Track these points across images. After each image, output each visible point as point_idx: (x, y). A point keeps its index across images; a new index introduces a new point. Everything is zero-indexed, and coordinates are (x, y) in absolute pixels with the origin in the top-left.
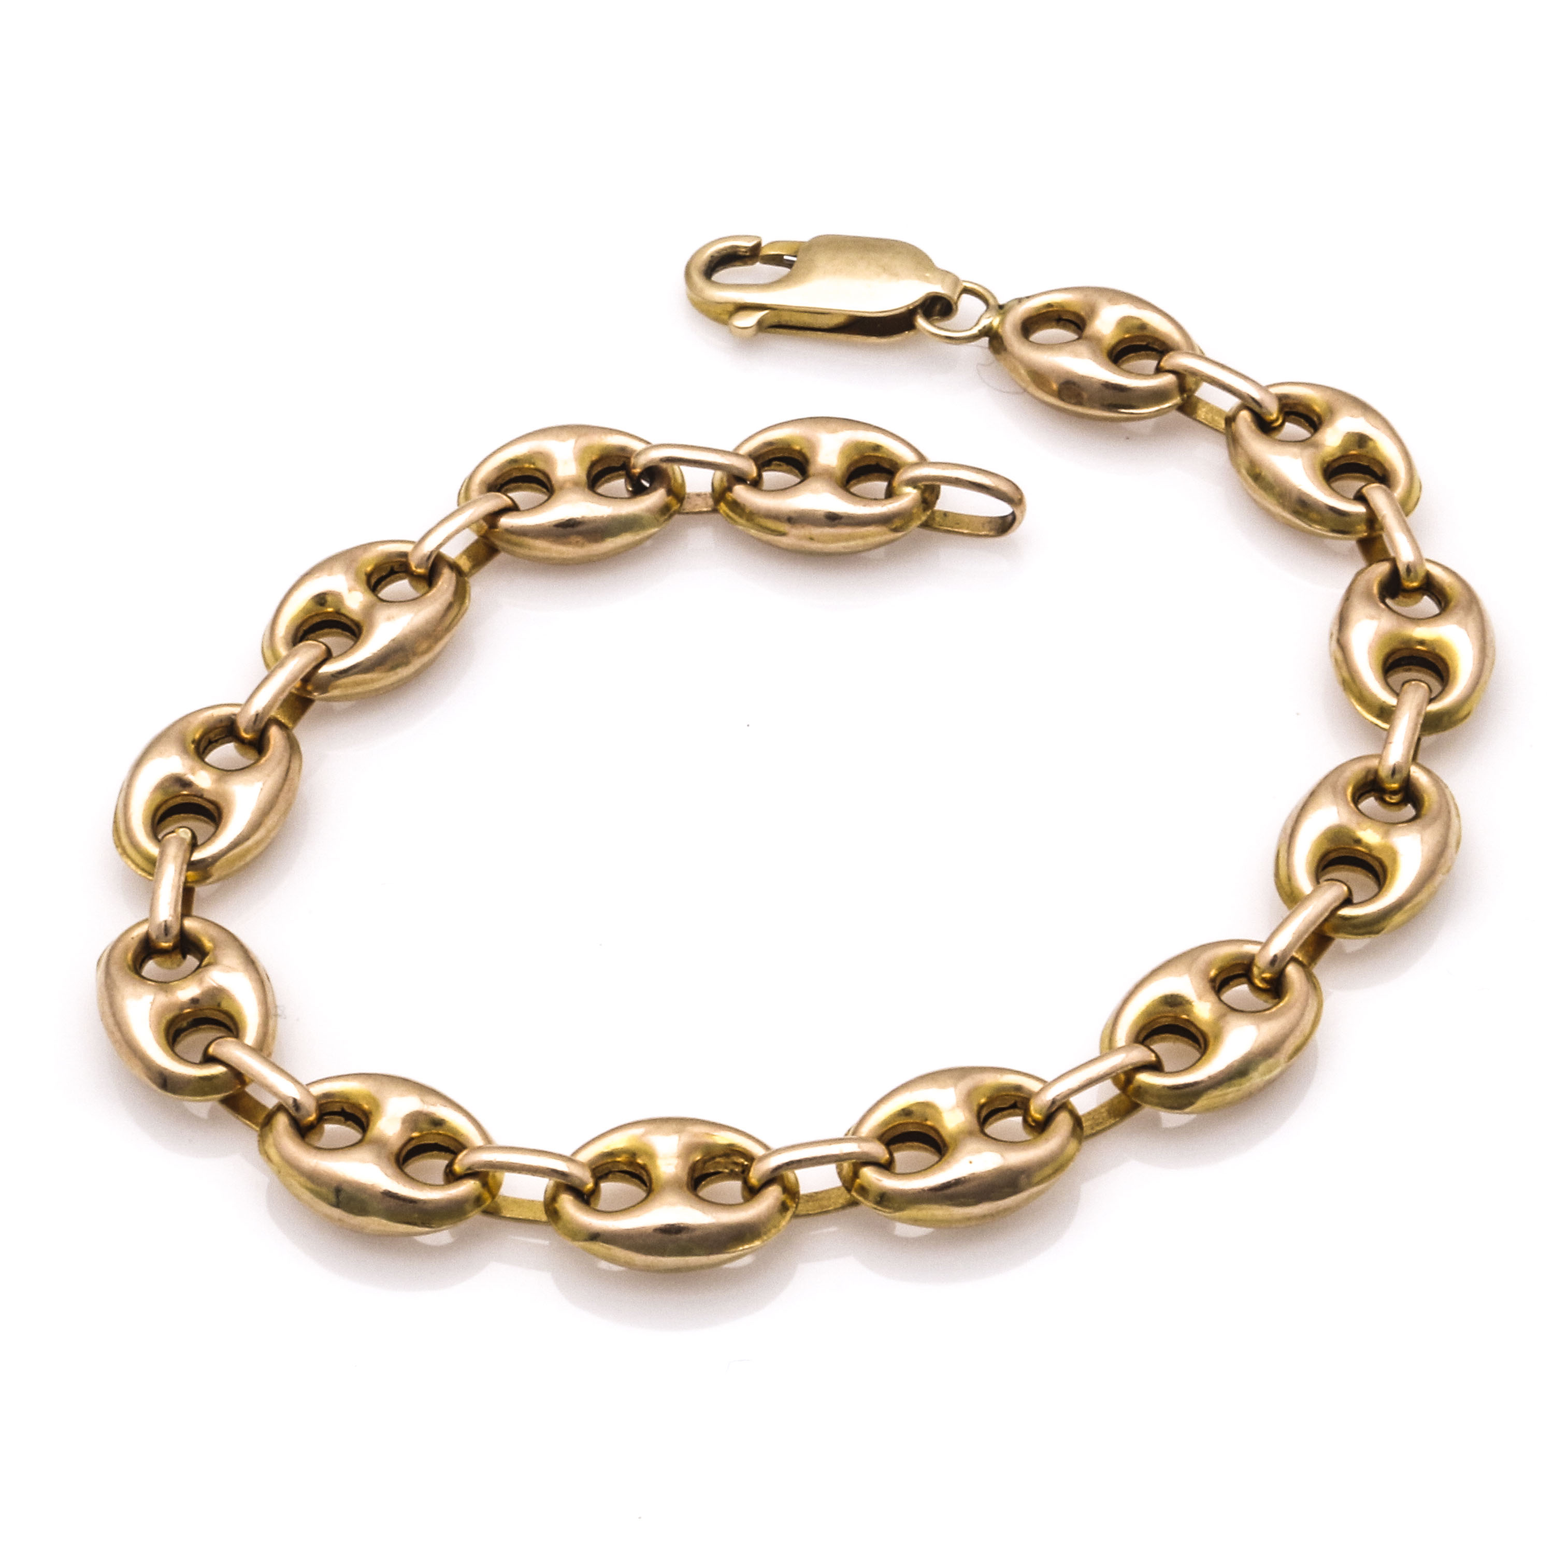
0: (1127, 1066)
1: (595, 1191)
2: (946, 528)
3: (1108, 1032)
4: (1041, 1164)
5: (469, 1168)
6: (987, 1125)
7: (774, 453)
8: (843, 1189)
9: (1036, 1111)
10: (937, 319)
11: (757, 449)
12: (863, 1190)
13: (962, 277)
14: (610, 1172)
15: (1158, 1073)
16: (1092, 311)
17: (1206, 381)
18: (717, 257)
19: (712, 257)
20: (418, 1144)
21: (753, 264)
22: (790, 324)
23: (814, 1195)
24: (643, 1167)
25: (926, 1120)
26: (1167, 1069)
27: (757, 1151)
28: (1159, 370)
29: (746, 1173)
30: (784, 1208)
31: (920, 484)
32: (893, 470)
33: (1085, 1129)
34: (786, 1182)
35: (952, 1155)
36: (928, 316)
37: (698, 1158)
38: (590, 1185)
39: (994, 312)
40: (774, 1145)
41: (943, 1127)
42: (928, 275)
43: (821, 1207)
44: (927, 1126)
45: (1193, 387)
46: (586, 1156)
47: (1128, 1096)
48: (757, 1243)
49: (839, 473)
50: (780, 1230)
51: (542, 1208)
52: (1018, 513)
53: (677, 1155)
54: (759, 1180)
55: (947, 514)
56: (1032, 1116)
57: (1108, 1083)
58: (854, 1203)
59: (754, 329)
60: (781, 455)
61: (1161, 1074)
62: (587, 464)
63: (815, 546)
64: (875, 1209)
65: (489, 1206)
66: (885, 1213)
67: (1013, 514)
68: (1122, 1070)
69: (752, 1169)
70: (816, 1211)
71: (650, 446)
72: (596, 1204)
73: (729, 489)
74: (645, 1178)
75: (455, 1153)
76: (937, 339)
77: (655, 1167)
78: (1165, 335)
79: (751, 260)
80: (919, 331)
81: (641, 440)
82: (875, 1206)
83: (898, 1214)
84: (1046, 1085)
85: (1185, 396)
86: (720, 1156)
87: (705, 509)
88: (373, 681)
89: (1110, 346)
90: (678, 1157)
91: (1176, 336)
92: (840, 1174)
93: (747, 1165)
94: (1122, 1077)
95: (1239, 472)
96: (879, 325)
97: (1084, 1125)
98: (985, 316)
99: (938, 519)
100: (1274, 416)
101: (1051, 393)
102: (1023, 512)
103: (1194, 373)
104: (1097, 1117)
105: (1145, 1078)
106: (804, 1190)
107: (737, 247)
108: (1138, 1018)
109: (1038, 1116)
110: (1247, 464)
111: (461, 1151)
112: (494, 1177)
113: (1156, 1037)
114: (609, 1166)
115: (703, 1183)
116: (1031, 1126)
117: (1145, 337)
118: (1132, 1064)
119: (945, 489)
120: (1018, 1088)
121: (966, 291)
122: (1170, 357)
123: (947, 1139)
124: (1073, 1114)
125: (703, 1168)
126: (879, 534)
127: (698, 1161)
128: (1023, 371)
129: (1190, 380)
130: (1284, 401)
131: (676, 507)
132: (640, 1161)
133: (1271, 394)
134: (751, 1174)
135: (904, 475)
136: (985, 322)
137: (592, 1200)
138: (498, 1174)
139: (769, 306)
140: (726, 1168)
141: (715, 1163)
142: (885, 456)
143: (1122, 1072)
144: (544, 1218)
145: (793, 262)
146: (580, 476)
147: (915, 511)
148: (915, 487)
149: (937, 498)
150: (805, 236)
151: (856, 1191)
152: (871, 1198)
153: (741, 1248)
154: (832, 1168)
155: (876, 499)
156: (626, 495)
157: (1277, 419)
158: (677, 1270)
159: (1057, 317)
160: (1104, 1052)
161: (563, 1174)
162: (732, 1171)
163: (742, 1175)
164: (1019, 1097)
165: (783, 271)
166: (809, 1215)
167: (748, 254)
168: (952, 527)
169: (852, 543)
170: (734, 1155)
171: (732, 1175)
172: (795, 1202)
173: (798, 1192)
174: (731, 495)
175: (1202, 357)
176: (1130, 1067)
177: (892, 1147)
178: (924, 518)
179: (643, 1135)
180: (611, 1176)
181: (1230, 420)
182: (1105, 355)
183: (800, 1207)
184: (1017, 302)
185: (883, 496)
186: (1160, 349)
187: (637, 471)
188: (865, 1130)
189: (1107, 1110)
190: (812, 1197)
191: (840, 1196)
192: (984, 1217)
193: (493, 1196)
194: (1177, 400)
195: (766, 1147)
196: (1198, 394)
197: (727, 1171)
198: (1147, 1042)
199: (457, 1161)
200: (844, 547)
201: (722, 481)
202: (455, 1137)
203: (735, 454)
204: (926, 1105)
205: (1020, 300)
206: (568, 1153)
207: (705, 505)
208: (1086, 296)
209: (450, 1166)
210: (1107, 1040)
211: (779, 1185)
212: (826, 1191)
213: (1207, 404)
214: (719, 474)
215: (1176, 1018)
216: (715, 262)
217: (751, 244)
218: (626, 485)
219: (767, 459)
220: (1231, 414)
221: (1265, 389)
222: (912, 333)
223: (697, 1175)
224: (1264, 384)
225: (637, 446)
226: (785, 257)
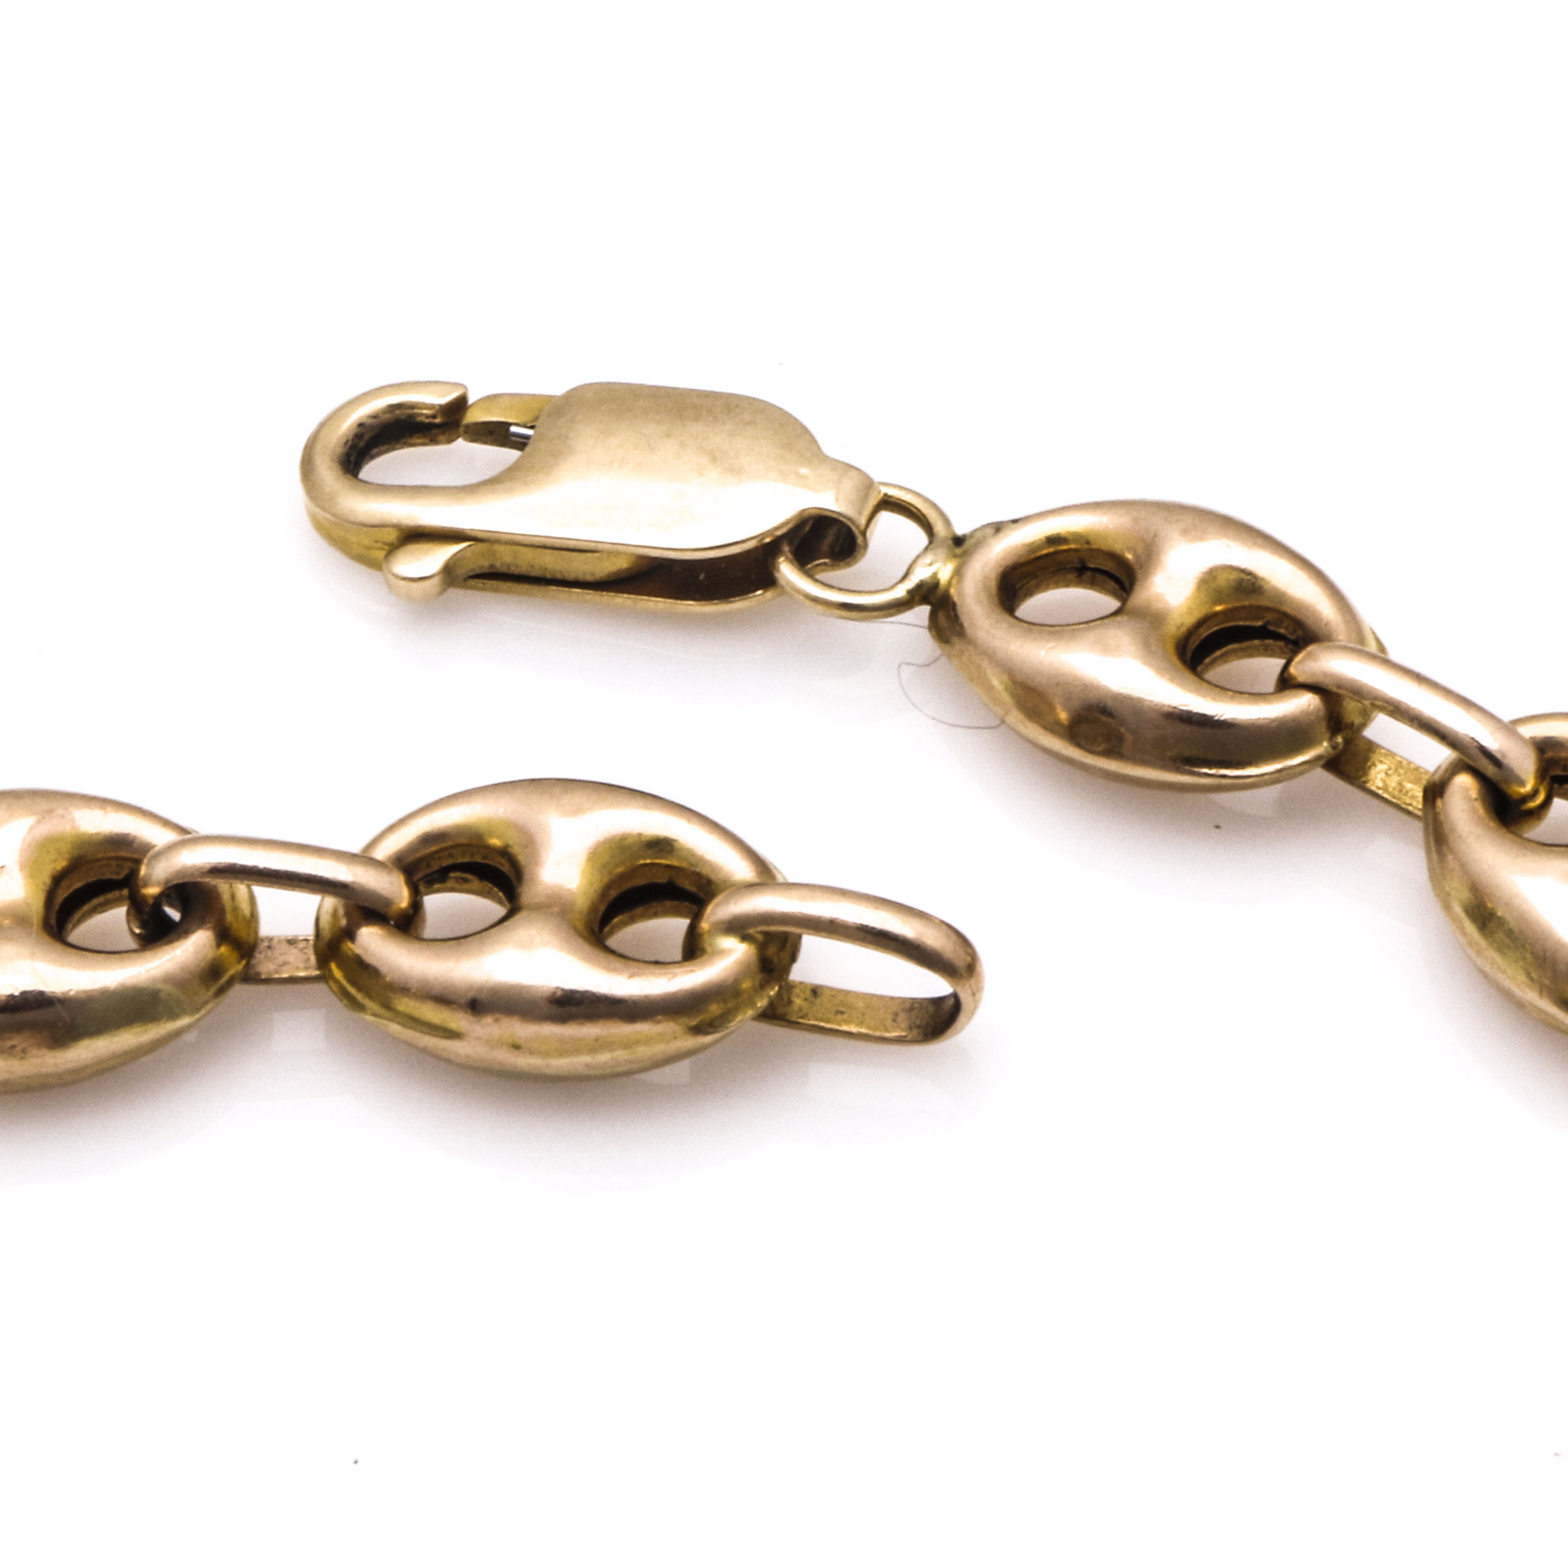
2: (812, 1022)
7: (451, 855)
10: (825, 564)
11: (413, 848)
13: (877, 477)
16: (1150, 553)
17: (1382, 709)
18: (371, 427)
19: (361, 425)
21: (450, 441)
22: (514, 570)
28: (1286, 684)
31: (751, 931)
32: (701, 895)
36: (803, 559)
39: (941, 553)
42: (804, 471)
45: (1357, 720)
49: (582, 903)
52: (964, 997)
55: (819, 991)
59: (435, 581)
60: (466, 860)
62: (46, 878)
63: (524, 1062)
67: (955, 996)
71: (187, 837)
73: (349, 934)
76: (820, 608)
78: (1301, 606)
79: (444, 433)
80: (783, 592)
81: (167, 823)
85: (1340, 739)
87: (302, 974)
89: (1184, 629)
91: (1324, 608)
95: (1447, 907)
96: (702, 577)
98: (920, 562)
99: (798, 1002)
100: (1528, 788)
101: (1053, 728)
102: (975, 993)
103: (1358, 692)
107: (413, 406)
110: (1465, 895)
117: (1259, 611)
119: (811, 943)
121: (888, 504)
122: (1310, 654)
126: (661, 1038)
128: (997, 682)
129: (1351, 709)
130: (1549, 754)
131: (237, 968)
133: (1521, 738)
135: (721, 910)
136: (921, 574)
139: (469, 533)
142: (684, 865)
145: (527, 437)
146: (28, 904)
147: (746, 985)
148: (745, 938)
149: (793, 958)
150: (556, 386)
155: (657, 963)
156: (132, 944)
157: (1535, 793)
159: (1078, 565)
165: (507, 456)
167: (437, 421)
168: (828, 1022)
169: (604, 1057)
174: (350, 945)
175: (1381, 657)
178: (762, 1003)
181: (1435, 791)
182: (1171, 647)
184: (990, 531)
185: (678, 955)
186: (1293, 637)
187: (152, 891)
194: (1323, 748)
196: (1370, 733)
200: (587, 1066)
201: (335, 914)
203: (364, 858)
205: (998, 528)
207: (302, 964)
208: (1136, 520)
213: (1391, 754)
214: (330, 902)
216: (367, 437)
217: (443, 399)
218: (128, 922)
219: (436, 866)
220: (1437, 778)
221: (1510, 728)
222: (769, 594)
224: (1507, 717)
225: (156, 836)
226: (513, 429)
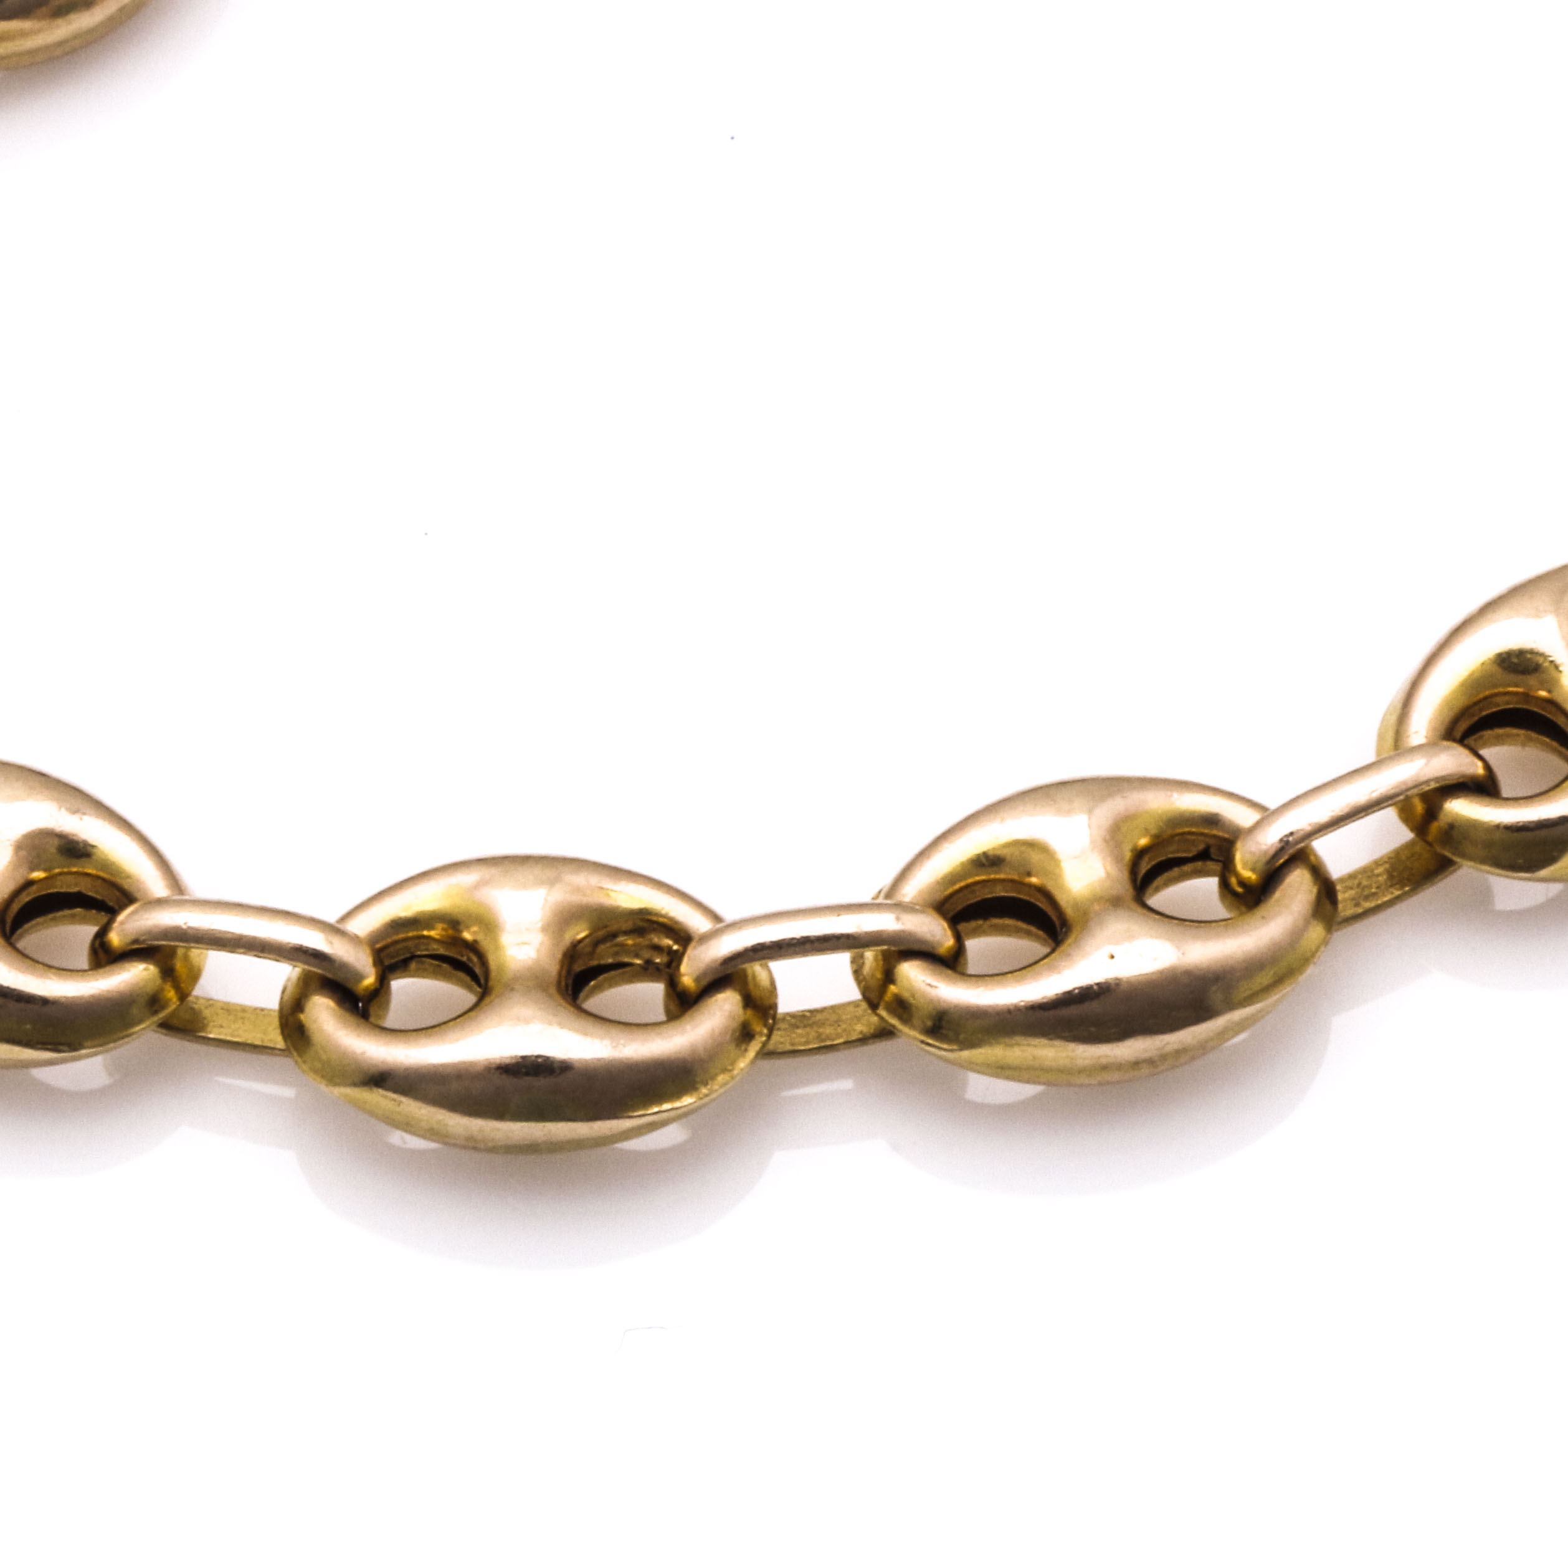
0: (1427, 782)
1: (381, 991)
3: (1393, 718)
4: (1252, 967)
5: (136, 941)
6: (1150, 890)
8: (864, 1005)
9: (1245, 866)
12: (903, 1007)
14: (413, 957)
15: (1487, 800)
20: (44, 893)
23: (808, 1014)
24: (473, 947)
25: (1029, 874)
26: (1505, 792)
27: (697, 923)
29: (674, 965)
30: (745, 1034)
33: (1340, 906)
34: (751, 986)
35: (1076, 941)
37: (582, 935)
38: (370, 980)
40: (729, 915)
41: (1062, 887)
43: (819, 1037)
44: (1030, 886)
46: (366, 924)
47: (1430, 844)
48: (687, 1100)
50: (733, 1078)
51: (276, 1022)
53: (540, 925)
54: (697, 980)
56: (1237, 875)
57: (1389, 816)
58: (885, 1033)
61: (1494, 801)
64: (922, 1042)
65: (173, 1014)
66: (941, 1052)
68: (1415, 791)
69: (685, 960)
70: (811, 1046)
72: (382, 1017)
74: (478, 970)
75: (112, 912)
77: (498, 947)
82: (922, 1038)
83: (966, 1054)
84: (1267, 814)
86: (626, 933)
88: (23, 34)
90: (544, 929)
92: (857, 973)
93: (676, 951)
94: (1419, 807)
97: (1340, 897)
104: (1365, 883)
105: (1461, 808)
106: (786, 1004)
108: (1454, 692)
109: (1248, 874)
111: (123, 907)
112: (186, 958)
113: (1488, 733)
114: (410, 944)
115: (592, 983)
116: (1235, 894)
118: (1436, 779)
120: (1212, 820)
123: (1069, 911)
124: (1318, 873)
125: (592, 954)
127: (581, 941)
132: (467, 936)
134: (683, 968)
137: (373, 1010)
138: (195, 953)
140: (637, 956)
141: (617, 945)
143: (1418, 795)
144: (280, 1043)
151: (890, 1010)
152: (915, 1021)
153: (656, 1109)
154: (842, 960)
158: (531, 1148)
160: (1385, 755)
161: (317, 956)
162: (649, 962)
163: (667, 970)
164: (1215, 836)
166: (794, 1053)
170: (654, 930)
171: (649, 971)
172: (765, 1025)
173: (774, 1006)
176: (1433, 785)
177: (962, 927)
179: (477, 886)
180: (413, 965)
183: (777, 1037)
188: (910, 891)
189: (1387, 871)
190: (804, 1019)
191: (858, 1019)
192: (1136, 1064)
193: (183, 996)
195: (716, 918)
197: (638, 962)
198: (1470, 741)
199: (116, 925)
202: (113, 879)
204: (1032, 845)
206: (332, 918)
209: (101, 936)
210: (1390, 735)
211: (735, 990)
212: (833, 1008)
215: (1527, 697)
223: (578, 967)
